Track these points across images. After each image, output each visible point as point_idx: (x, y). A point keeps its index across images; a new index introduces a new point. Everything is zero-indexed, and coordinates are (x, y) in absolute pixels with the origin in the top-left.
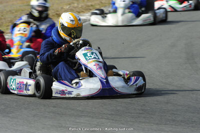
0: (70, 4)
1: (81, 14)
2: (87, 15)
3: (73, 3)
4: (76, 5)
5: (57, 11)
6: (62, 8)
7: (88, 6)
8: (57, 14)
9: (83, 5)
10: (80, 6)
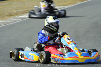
0: (16, 10)
1: (22, 15)
2: (25, 15)
3: (18, 9)
4: (19, 10)
5: (10, 13)
6: (13, 12)
7: (26, 11)
8: (10, 15)
9: (23, 10)
10: (22, 11)
